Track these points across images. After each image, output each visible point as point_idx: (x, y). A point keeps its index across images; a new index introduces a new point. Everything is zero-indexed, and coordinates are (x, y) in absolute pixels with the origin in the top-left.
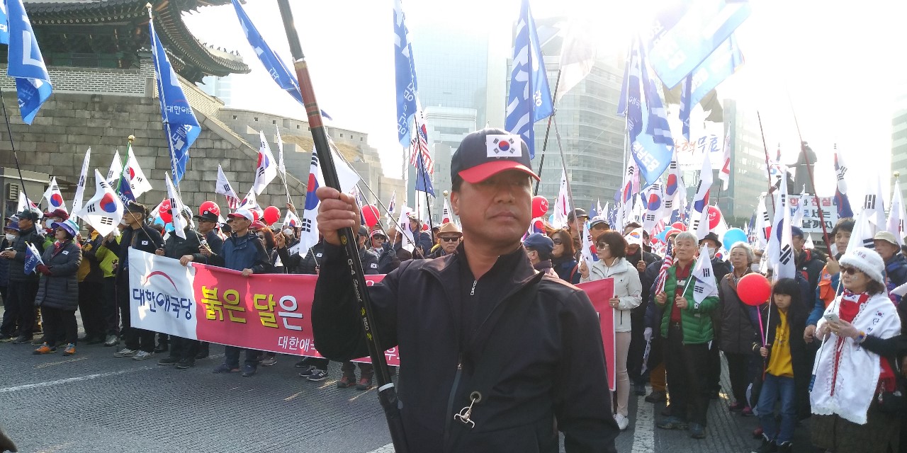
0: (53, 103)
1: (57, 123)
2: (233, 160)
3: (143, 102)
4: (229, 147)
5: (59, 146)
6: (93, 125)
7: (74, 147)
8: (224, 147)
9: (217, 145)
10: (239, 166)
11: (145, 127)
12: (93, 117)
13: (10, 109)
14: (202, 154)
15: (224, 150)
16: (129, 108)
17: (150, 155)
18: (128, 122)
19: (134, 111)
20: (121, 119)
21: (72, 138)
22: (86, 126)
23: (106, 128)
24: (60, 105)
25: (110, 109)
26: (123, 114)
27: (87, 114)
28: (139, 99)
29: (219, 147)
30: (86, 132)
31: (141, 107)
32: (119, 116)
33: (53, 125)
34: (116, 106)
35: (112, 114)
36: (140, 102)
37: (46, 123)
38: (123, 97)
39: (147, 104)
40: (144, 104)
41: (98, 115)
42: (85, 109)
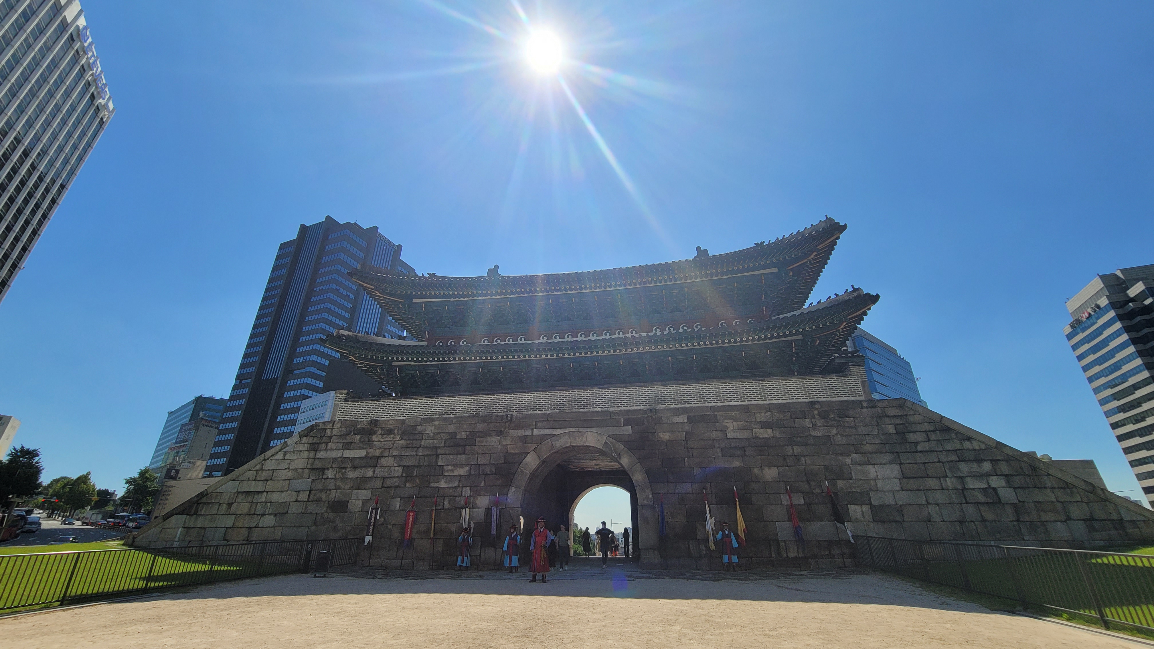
0: (769, 413)
1: (778, 435)
2: (994, 462)
3: (865, 405)
4: (983, 447)
5: (785, 459)
6: (818, 434)
7: (803, 459)
8: (977, 448)
9: (967, 445)
10: (1004, 468)
11: (875, 432)
12: (814, 425)
13: (726, 424)
14: (954, 458)
15: (978, 450)
16: (851, 412)
17: (891, 463)
18: (855, 427)
19: (858, 415)
20: (846, 425)
21: (797, 450)
22: (810, 435)
23: (833, 436)
24: (778, 415)
25: (831, 416)
26: (848, 419)
27: (807, 423)
28: (861, 402)
29: (971, 448)
30: (812, 442)
31: (864, 410)
32: (844, 422)
33: (774, 437)
34: (837, 411)
35: (835, 420)
36: (862, 405)
37: (766, 436)
38: (842, 402)
39: (871, 407)
40: (867, 408)
41: (819, 423)
42: (804, 417)
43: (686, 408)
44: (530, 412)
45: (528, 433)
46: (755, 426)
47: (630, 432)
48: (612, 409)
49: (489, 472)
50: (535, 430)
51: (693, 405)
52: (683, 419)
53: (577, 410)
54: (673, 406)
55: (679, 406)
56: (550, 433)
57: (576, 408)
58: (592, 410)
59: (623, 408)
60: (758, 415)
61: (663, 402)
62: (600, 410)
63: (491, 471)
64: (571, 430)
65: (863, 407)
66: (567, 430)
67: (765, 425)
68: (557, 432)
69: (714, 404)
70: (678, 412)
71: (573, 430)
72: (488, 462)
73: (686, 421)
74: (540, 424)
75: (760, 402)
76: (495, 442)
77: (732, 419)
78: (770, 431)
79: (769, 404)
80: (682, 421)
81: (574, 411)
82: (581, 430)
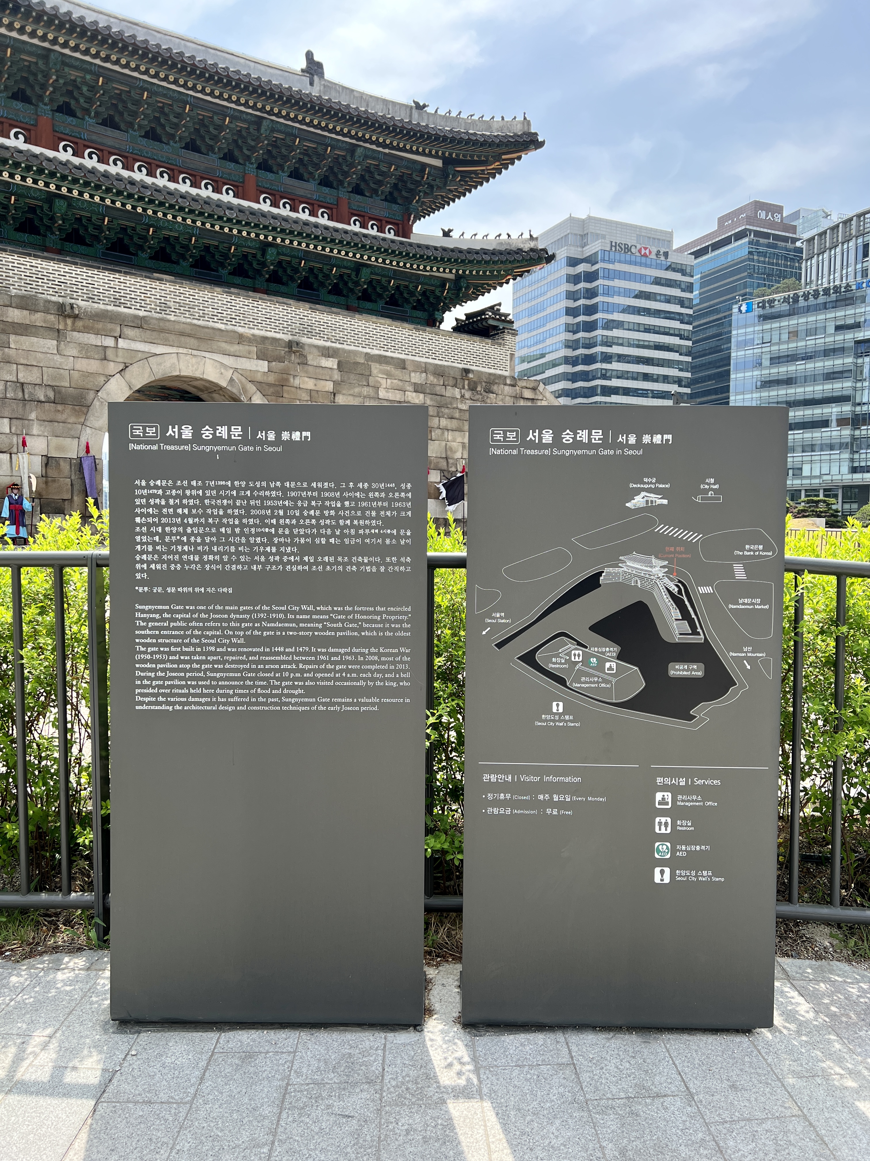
0: (424, 375)
1: (428, 402)
3: (507, 381)
6: (464, 407)
7: (446, 433)
12: (463, 396)
13: (379, 379)
16: (495, 388)
19: (500, 392)
21: (444, 422)
22: (457, 408)
24: (431, 378)
25: (479, 389)
26: (492, 396)
27: (457, 393)
28: (505, 377)
30: (457, 415)
31: (506, 387)
32: (487, 397)
33: (424, 404)
36: (505, 381)
37: (417, 402)
38: (490, 374)
40: (509, 385)
41: (468, 395)
42: (455, 386)
43: (338, 349)
44: (110, 308)
45: (109, 342)
46: (408, 388)
47: (266, 370)
48: (240, 330)
49: (42, 398)
50: (120, 340)
51: (345, 347)
52: (331, 363)
53: (188, 320)
54: (321, 343)
55: (328, 344)
56: (146, 350)
57: (187, 316)
58: (211, 324)
59: (256, 332)
60: (413, 374)
61: (311, 334)
62: (222, 327)
63: (46, 396)
64: (181, 350)
65: (505, 384)
66: (174, 350)
67: (418, 389)
68: (159, 349)
69: (369, 351)
70: (327, 352)
71: (185, 351)
72: (38, 381)
73: (335, 367)
74: (129, 332)
75: (417, 359)
76: (49, 348)
77: (387, 375)
78: (421, 396)
79: (426, 363)
80: (331, 366)
81: (184, 320)
82: (195, 352)
